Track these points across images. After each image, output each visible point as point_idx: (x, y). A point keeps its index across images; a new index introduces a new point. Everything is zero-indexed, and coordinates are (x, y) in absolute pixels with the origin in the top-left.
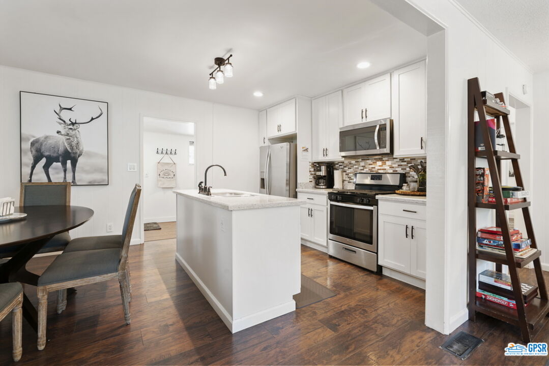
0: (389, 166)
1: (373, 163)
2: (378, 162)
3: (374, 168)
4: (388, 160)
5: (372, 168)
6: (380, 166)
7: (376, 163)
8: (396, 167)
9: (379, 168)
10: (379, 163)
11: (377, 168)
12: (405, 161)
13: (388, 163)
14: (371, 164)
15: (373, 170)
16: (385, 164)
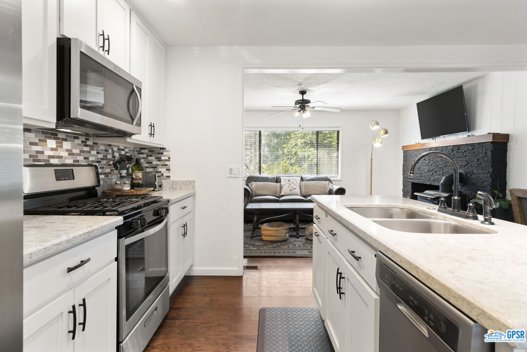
0: (67, 150)
1: (40, 140)
2: (48, 141)
3: (42, 152)
4: (66, 140)
5: (37, 152)
6: (52, 149)
7: (46, 141)
8: (77, 154)
9: (52, 153)
10: (51, 143)
11: (48, 153)
12: (87, 146)
13: (67, 145)
14: (36, 144)
15: (40, 157)
16: (62, 147)
